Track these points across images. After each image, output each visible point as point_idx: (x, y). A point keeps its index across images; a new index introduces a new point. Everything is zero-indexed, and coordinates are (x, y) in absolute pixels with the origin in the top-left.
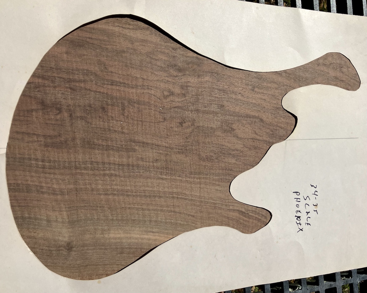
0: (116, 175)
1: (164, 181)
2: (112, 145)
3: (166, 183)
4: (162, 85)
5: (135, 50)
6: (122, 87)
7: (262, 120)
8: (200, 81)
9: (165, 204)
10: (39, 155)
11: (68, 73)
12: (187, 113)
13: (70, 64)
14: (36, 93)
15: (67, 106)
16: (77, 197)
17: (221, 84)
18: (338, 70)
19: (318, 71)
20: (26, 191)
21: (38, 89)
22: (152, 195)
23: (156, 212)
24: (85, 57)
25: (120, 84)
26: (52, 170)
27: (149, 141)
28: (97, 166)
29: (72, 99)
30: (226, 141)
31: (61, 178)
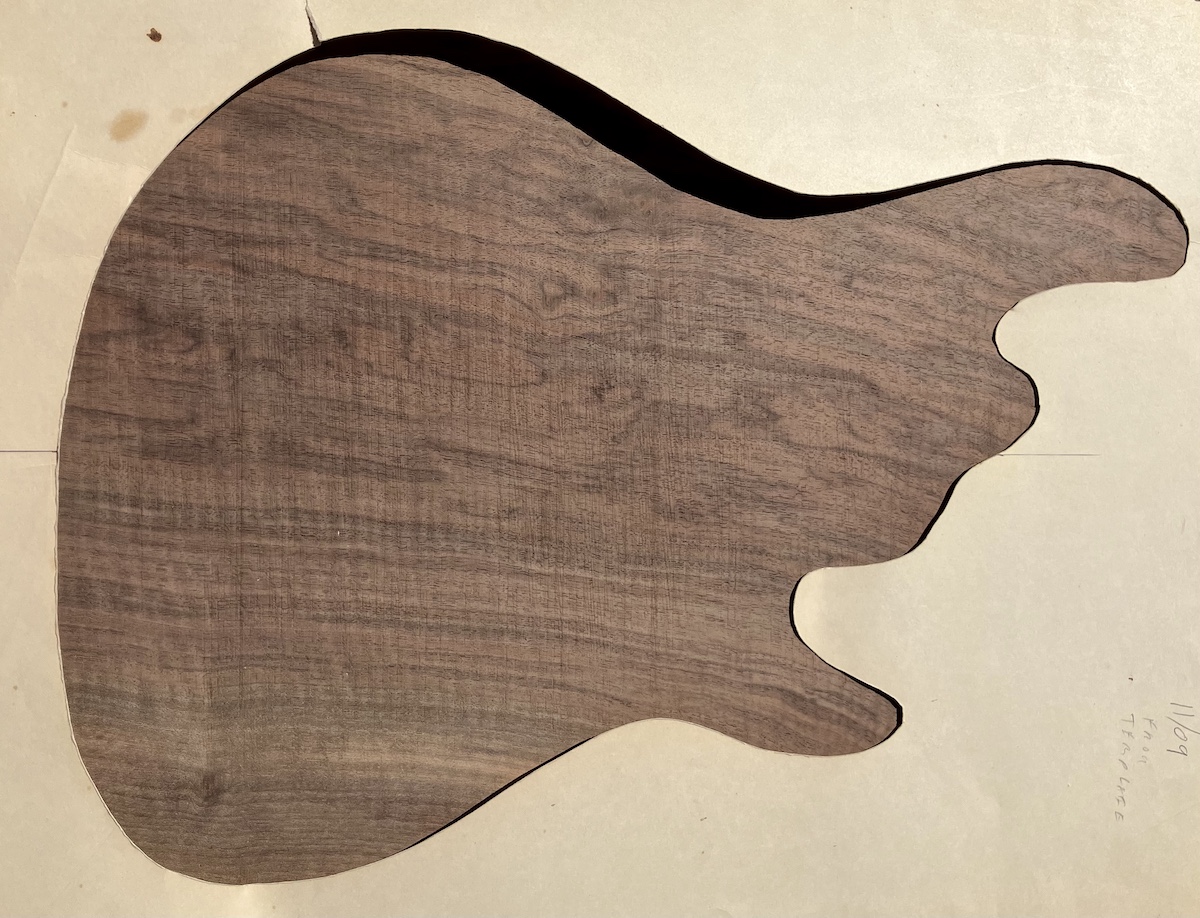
0: (373, 558)
1: (534, 584)
2: (363, 457)
3: (539, 587)
4: (541, 262)
5: (453, 142)
6: (405, 266)
7: (873, 388)
8: (669, 251)
9: (534, 660)
10: (124, 484)
11: (227, 214)
12: (618, 355)
13: (237, 184)
14: (122, 278)
15: (222, 324)
16: (241, 625)
17: (739, 262)
18: (1146, 222)
19: (1073, 226)
20: (75, 599)
21: (128, 266)
22: (492, 626)
23: (502, 686)
24: (288, 162)
25: (399, 257)
26: (164, 534)
27: (489, 448)
28: (313, 525)
29: (238, 300)
30: (750, 453)
31: (191, 561)
